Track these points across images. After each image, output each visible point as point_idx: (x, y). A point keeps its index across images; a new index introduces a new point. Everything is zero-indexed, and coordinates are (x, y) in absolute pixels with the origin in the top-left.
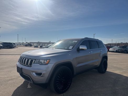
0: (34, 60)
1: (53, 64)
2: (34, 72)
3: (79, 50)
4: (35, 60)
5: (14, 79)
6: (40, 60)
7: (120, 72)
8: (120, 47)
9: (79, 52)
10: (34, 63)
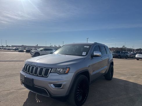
0: (50, 69)
1: (74, 73)
2: (52, 83)
3: (93, 56)
4: (52, 68)
5: (13, 92)
6: (57, 69)
7: (124, 78)
8: (114, 52)
9: (93, 58)
10: (51, 72)
